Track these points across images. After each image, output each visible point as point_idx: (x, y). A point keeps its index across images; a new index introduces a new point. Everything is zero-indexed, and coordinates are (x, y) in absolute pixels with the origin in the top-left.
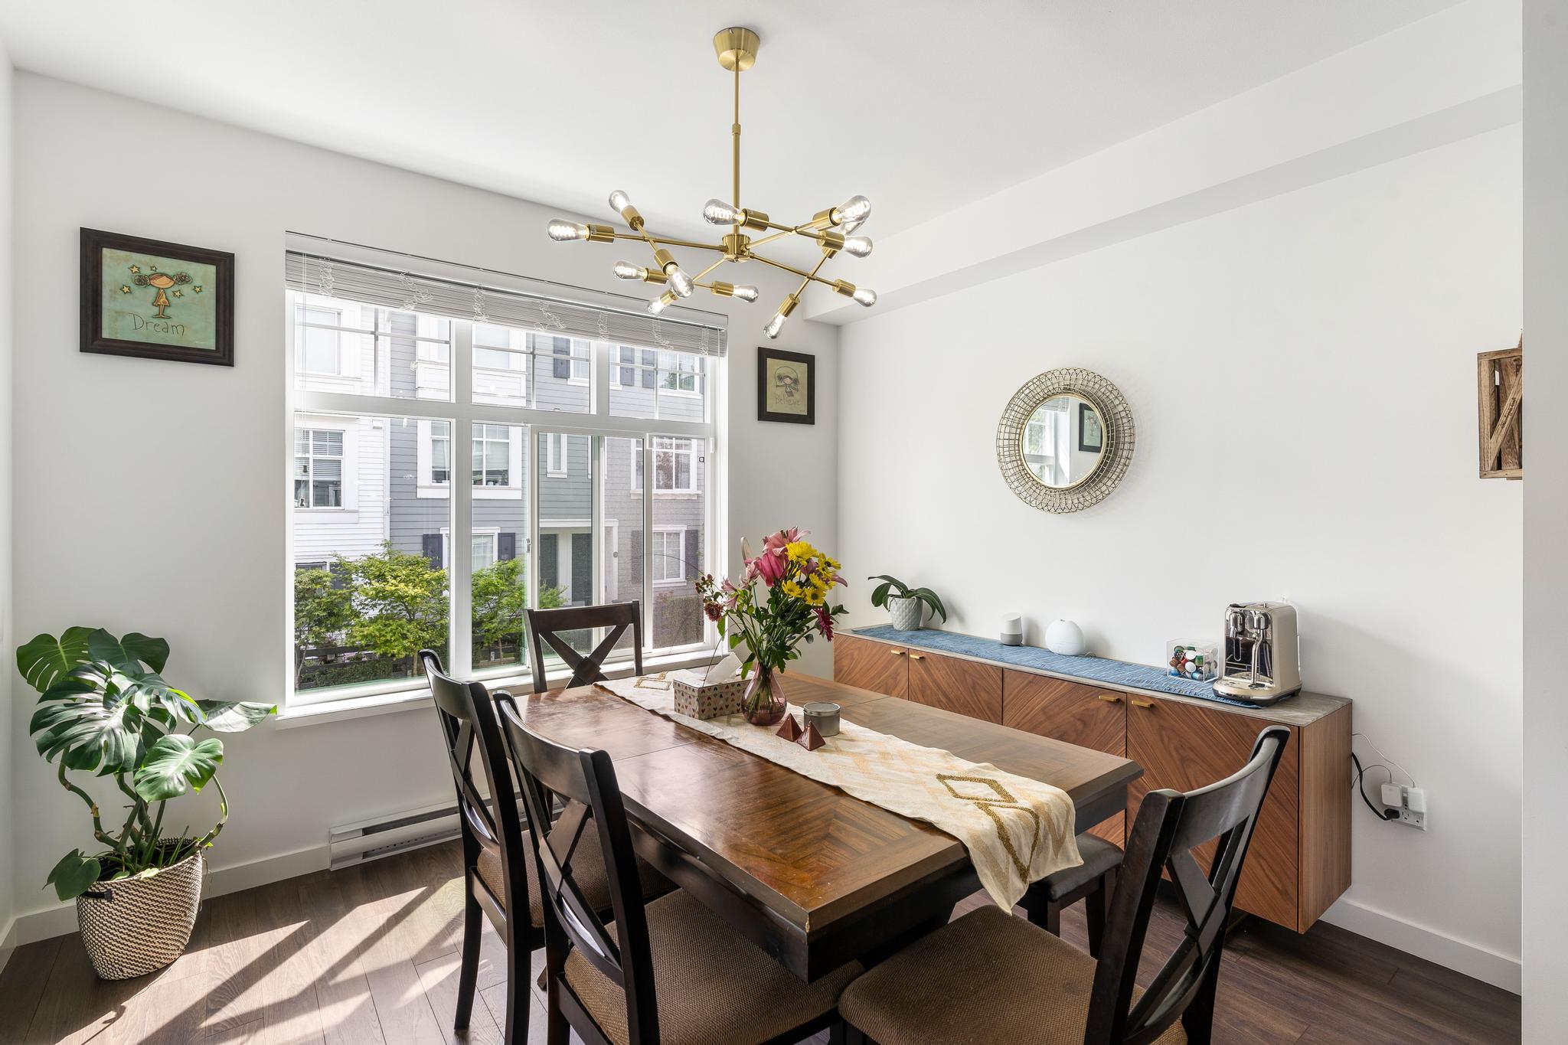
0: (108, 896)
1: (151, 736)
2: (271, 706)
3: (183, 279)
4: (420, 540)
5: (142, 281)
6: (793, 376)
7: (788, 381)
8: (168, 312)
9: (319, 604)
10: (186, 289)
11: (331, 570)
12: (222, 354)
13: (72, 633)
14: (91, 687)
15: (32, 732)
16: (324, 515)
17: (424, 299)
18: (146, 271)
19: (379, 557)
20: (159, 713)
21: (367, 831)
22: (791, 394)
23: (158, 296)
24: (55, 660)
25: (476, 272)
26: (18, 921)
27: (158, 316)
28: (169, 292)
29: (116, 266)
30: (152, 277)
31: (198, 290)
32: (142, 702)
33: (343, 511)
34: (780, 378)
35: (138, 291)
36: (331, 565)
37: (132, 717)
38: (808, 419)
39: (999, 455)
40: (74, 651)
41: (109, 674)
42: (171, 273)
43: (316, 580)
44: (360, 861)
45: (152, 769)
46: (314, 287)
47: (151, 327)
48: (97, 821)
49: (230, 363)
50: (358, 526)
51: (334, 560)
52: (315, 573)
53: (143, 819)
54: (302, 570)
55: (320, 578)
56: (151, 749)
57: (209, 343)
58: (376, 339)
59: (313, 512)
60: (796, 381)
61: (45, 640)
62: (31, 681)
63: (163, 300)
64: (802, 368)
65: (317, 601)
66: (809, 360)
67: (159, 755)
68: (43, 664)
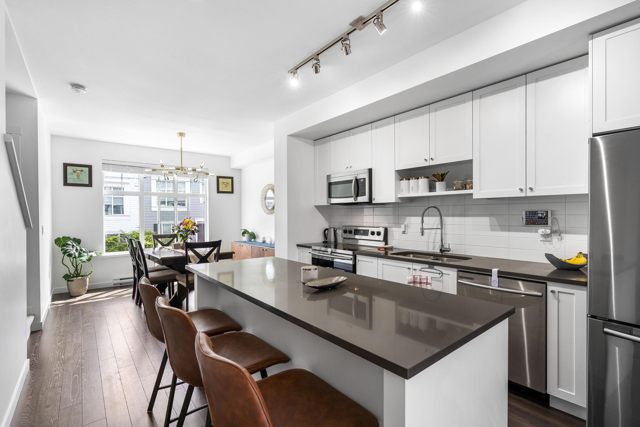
0: (73, 281)
1: (80, 253)
2: (101, 252)
3: (82, 171)
4: (153, 226)
5: (74, 172)
6: (227, 182)
7: (225, 183)
8: (79, 177)
9: (116, 247)
10: (83, 173)
11: (120, 236)
12: (90, 185)
13: (63, 237)
14: (69, 245)
15: (61, 251)
16: (118, 217)
17: (132, 171)
18: (75, 170)
19: (137, 231)
20: (81, 250)
21: (121, 279)
22: (226, 187)
23: (77, 174)
24: (61, 242)
25: (143, 164)
26: (54, 289)
27: (77, 178)
28: (80, 174)
29: (70, 169)
30: (76, 171)
31: (85, 173)
32: (78, 248)
33: (124, 216)
34: (223, 183)
35: (74, 174)
36: (120, 234)
37: (77, 250)
38: (232, 192)
39: (261, 202)
40: (64, 241)
41: (72, 243)
42: (80, 170)
43: (115, 239)
44: (119, 285)
45: (81, 258)
46: (108, 170)
47: (76, 180)
48: (69, 271)
49: (91, 186)
50: (130, 221)
51: (121, 233)
52: (114, 237)
53: (77, 272)
54: (110, 236)
55: (116, 239)
56: (80, 255)
57: (87, 183)
58: (122, 179)
59: (113, 216)
60: (228, 183)
61: (59, 238)
62: (57, 245)
63: (78, 175)
64: (229, 181)
65: (115, 246)
66: (232, 178)
67: (81, 256)
68: (59, 242)
